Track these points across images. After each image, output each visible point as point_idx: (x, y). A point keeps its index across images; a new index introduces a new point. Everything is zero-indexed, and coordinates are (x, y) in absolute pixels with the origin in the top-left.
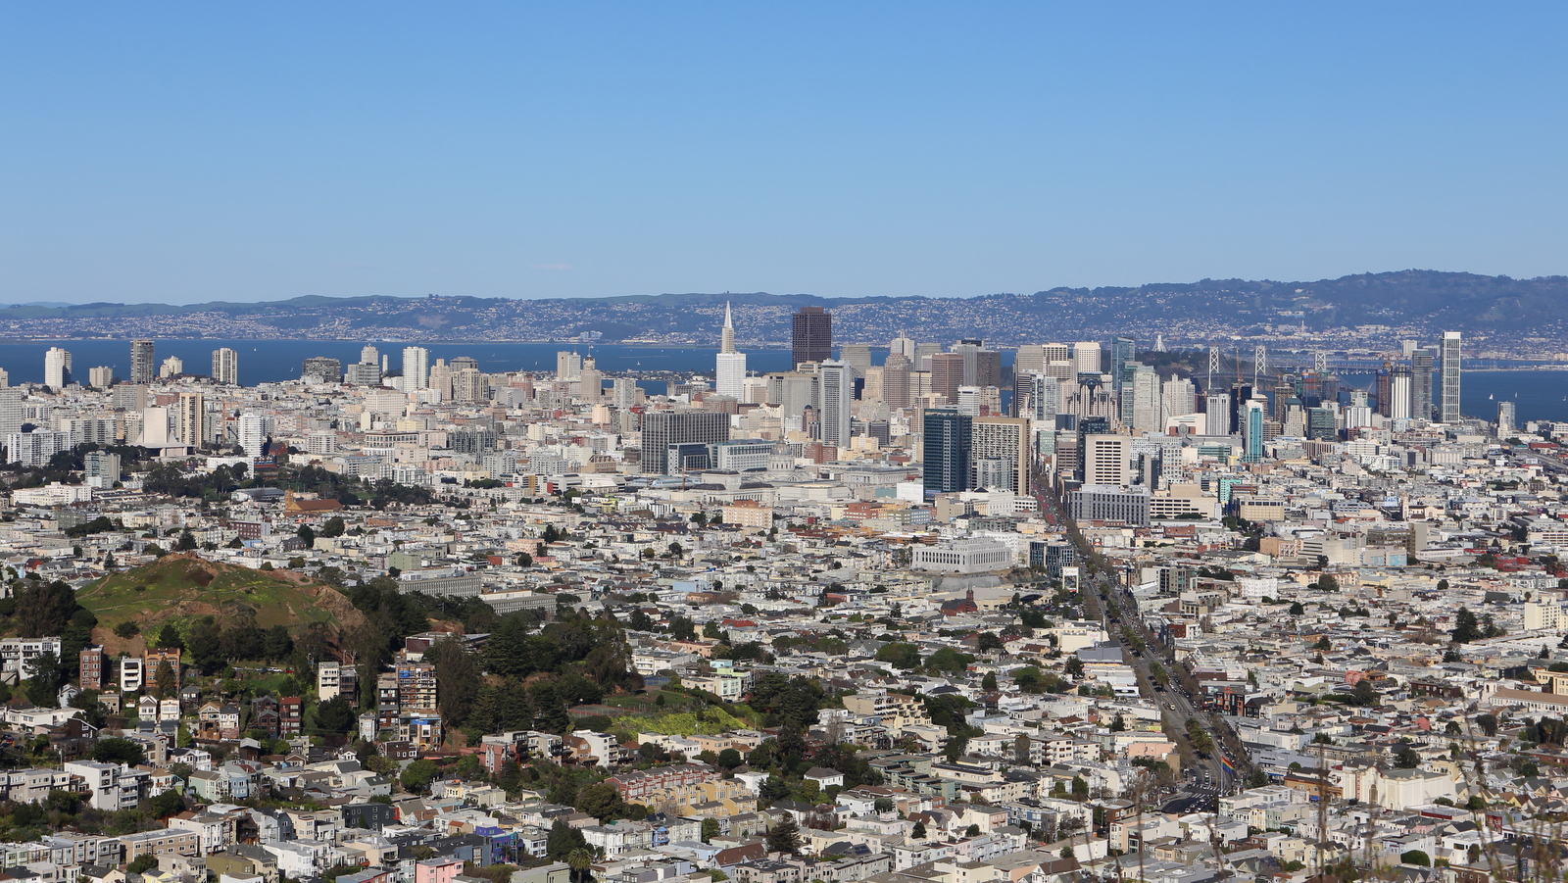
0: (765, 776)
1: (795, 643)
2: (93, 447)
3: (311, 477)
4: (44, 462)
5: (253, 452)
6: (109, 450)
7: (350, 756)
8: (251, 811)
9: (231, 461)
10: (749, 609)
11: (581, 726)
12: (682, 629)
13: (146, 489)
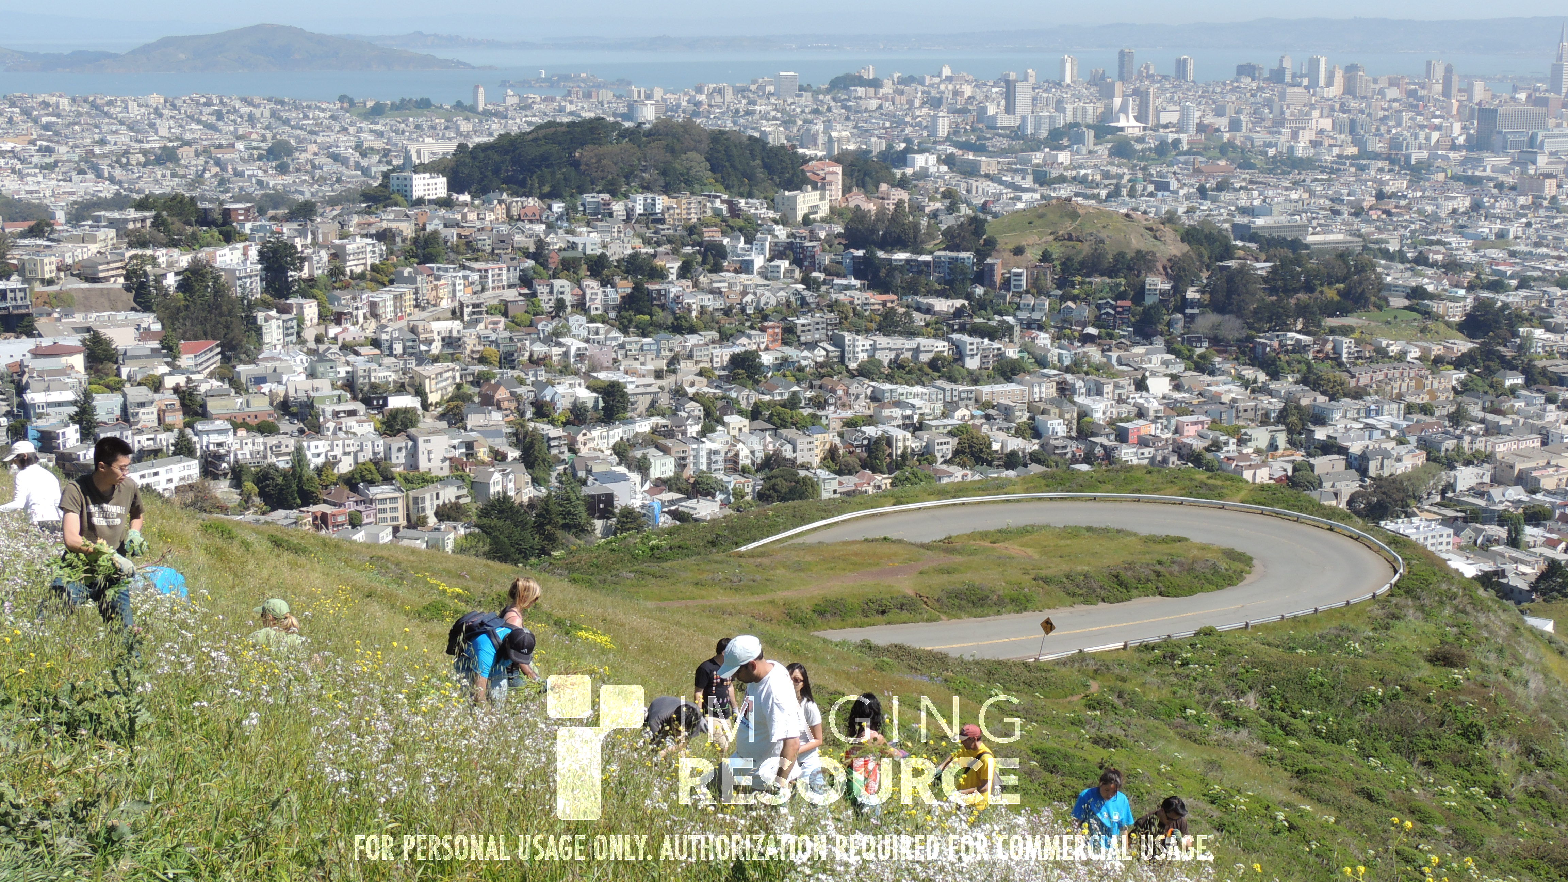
0: (1462, 375)
1: (1535, 279)
2: (1076, 125)
3: (1224, 149)
4: (1044, 134)
5: (1192, 130)
6: (1088, 127)
7: (1159, 343)
8: (1069, 377)
9: (1171, 137)
10: (1513, 254)
11: (1332, 331)
12: (1452, 266)
13: (1110, 156)
